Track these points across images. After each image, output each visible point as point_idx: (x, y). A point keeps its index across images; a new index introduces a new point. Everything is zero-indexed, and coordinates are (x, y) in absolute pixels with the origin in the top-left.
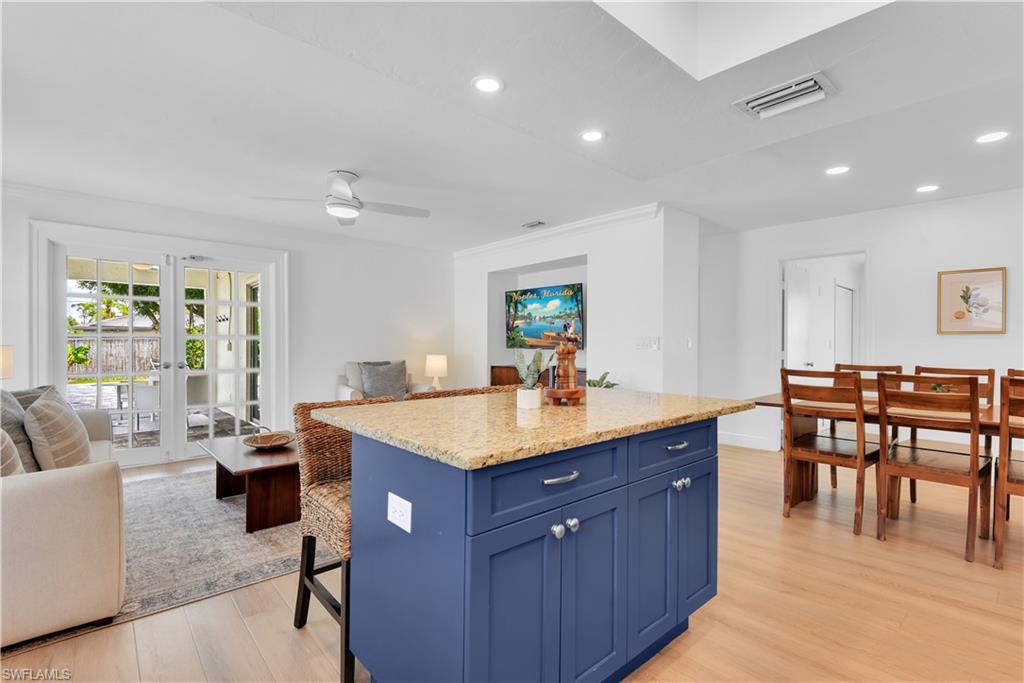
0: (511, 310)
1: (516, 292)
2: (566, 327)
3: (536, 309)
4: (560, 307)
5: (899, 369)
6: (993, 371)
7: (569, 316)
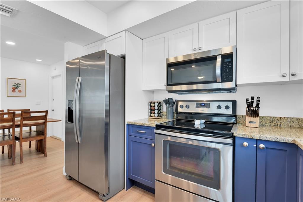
6: (3, 110)
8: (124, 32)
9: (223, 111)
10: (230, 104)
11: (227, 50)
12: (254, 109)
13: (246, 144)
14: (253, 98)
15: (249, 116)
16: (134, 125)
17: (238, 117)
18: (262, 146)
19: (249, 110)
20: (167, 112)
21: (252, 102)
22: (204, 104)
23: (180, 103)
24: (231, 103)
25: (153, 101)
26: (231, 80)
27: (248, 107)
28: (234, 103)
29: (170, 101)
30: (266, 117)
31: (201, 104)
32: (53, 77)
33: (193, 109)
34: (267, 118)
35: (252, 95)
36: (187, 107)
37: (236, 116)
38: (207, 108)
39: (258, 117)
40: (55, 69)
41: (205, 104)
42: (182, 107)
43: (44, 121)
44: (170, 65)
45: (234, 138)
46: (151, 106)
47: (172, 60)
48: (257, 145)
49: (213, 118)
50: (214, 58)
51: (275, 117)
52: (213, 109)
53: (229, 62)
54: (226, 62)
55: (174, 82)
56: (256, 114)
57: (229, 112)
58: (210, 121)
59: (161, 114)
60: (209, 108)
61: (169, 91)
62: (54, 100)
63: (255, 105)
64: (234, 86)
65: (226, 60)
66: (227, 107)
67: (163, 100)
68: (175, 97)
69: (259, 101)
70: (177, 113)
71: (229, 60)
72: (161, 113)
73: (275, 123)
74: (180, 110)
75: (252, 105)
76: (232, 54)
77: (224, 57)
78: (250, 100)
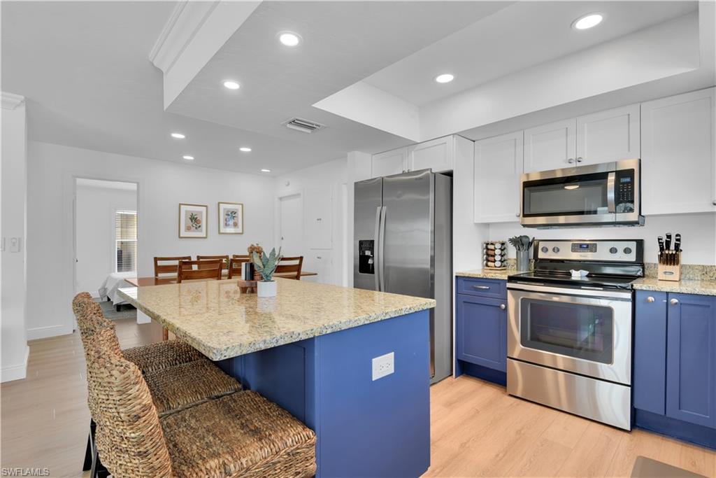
5: (189, 258)
8: (452, 136)
9: (620, 256)
10: (633, 246)
11: (625, 166)
12: (670, 252)
13: (651, 299)
14: (669, 237)
15: (664, 264)
16: (468, 277)
17: (646, 267)
18: (675, 301)
19: (662, 254)
20: (517, 260)
21: (668, 243)
22: (585, 246)
23: (541, 245)
24: (635, 243)
25: (490, 241)
27: (662, 249)
28: (640, 243)
29: (524, 240)
30: (695, 266)
31: (581, 246)
32: (281, 199)
33: (567, 254)
34: (697, 267)
35: (668, 232)
36: (555, 250)
37: (643, 265)
38: (591, 251)
39: (677, 264)
40: (288, 185)
41: (588, 245)
42: (545, 250)
43: (296, 273)
44: (528, 185)
45: (634, 292)
46: (488, 249)
47: (535, 177)
48: (667, 300)
49: (603, 268)
50: (604, 176)
51: (711, 266)
52: (603, 254)
53: (627, 183)
54: (624, 183)
55: (533, 211)
56: (674, 260)
57: (631, 257)
58: (596, 272)
59: (505, 263)
60: (596, 251)
61: (524, 226)
62: (282, 239)
63: (672, 247)
64: (636, 219)
65: (623, 180)
66: (627, 251)
67: (511, 240)
68: (533, 234)
69: (679, 240)
70: (536, 261)
71: (628, 180)
72: (505, 260)
73: (711, 275)
74: (541, 255)
75: (668, 248)
76: (632, 171)
77: (620, 174)
78: (665, 239)
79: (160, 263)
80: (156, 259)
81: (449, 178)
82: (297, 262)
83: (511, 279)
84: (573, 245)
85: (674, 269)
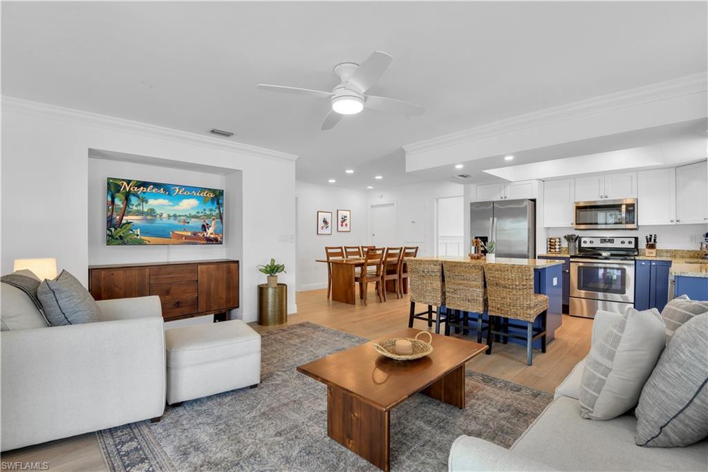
0: (117, 202)
1: (129, 182)
2: (204, 228)
3: (162, 206)
4: (198, 207)
7: (209, 217)
8: (535, 180)
9: (626, 245)
10: (633, 240)
11: (629, 201)
12: (652, 243)
13: (643, 263)
14: (651, 236)
15: (649, 248)
18: (654, 264)
19: (647, 244)
21: (650, 239)
22: (608, 240)
23: (583, 240)
25: (552, 237)
26: (634, 223)
27: (647, 242)
28: (636, 239)
29: (573, 237)
31: (605, 240)
32: (372, 206)
33: (597, 244)
34: (662, 250)
35: (650, 234)
36: (591, 242)
37: (638, 250)
39: (655, 249)
42: (585, 242)
44: (578, 208)
45: (635, 260)
46: (551, 242)
47: (581, 205)
48: (650, 264)
49: (618, 251)
50: (620, 206)
52: (617, 244)
54: (630, 210)
55: (580, 222)
56: (653, 247)
57: (632, 246)
58: (614, 253)
60: (613, 243)
61: (576, 229)
62: (374, 235)
63: (652, 240)
64: (636, 227)
65: (629, 208)
66: (630, 243)
67: (565, 237)
68: (578, 233)
69: (655, 237)
71: (632, 208)
74: (583, 245)
75: (650, 241)
76: (634, 204)
77: (628, 206)
78: (649, 237)
79: (329, 251)
80: (327, 248)
81: (533, 202)
82: (414, 251)
83: (572, 257)
84: (601, 240)
85: (654, 251)
